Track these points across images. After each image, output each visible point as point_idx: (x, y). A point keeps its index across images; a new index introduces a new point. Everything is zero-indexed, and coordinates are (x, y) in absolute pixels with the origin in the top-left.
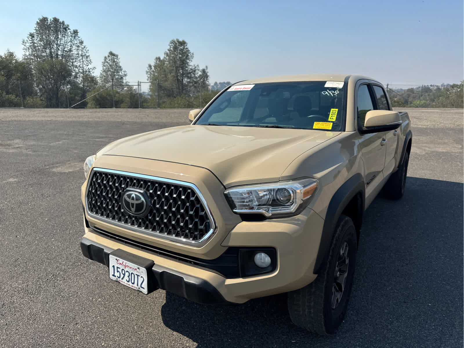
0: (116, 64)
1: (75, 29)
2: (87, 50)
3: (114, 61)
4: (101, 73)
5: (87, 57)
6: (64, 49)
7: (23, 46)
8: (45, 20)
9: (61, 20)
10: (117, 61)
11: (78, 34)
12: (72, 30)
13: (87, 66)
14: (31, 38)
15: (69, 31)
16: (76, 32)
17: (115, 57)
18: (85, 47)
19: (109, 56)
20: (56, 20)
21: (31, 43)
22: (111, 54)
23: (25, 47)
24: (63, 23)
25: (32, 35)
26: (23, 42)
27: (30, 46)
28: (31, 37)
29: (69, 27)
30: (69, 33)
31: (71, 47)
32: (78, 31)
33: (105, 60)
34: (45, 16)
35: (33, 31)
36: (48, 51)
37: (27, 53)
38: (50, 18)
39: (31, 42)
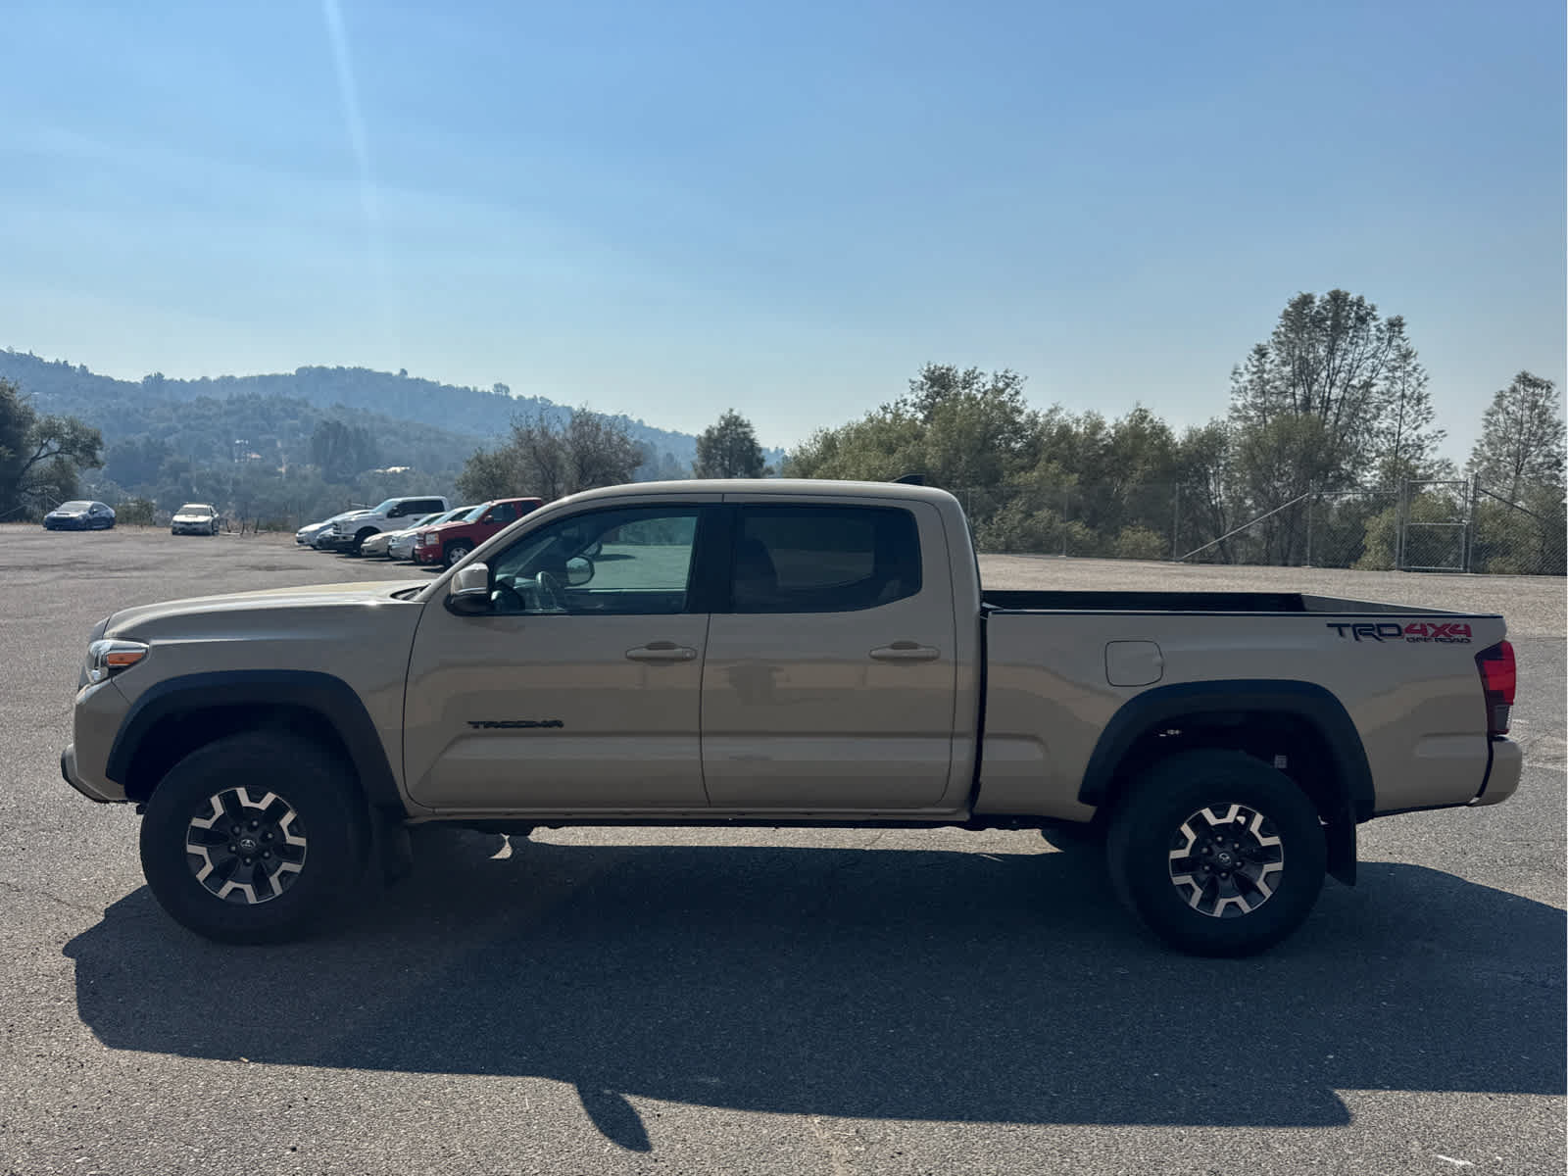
0: (1543, 415)
1: (1394, 316)
2: (1422, 378)
3: (1534, 406)
4: (1475, 449)
5: (1419, 401)
6: (1350, 380)
7: (1233, 384)
8: (1306, 300)
9: (1353, 296)
10: (1548, 404)
11: (1404, 329)
12: (1383, 321)
13: (1416, 429)
14: (1258, 360)
15: (1373, 324)
16: (1396, 325)
17: (1538, 391)
18: (1415, 369)
19: (1514, 390)
20: (1337, 298)
21: (1254, 373)
22: (1525, 380)
23: (1236, 386)
24: (1360, 303)
25: (1261, 352)
26: (1235, 373)
27: (1251, 381)
28: (1257, 357)
29: (1374, 313)
30: (1373, 331)
31: (1373, 371)
32: (1404, 321)
33: (1498, 404)
34: (1305, 293)
35: (1265, 339)
36: (1300, 391)
37: (1239, 404)
38: (1320, 295)
39: (1255, 370)
